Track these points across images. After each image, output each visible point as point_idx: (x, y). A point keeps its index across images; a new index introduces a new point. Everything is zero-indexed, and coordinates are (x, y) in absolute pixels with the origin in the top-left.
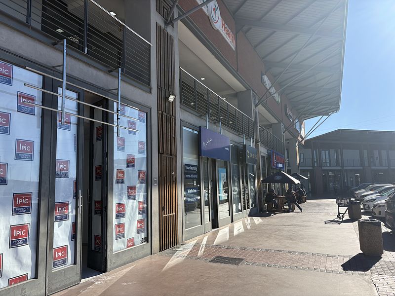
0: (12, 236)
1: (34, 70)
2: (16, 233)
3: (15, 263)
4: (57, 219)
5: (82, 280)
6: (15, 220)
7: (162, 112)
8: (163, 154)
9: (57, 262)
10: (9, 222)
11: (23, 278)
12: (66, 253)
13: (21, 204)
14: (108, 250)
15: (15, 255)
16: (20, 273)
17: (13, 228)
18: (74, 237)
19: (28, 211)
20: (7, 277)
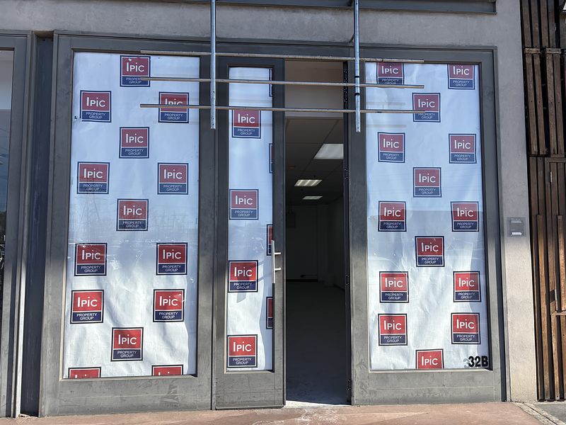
0: (156, 304)
1: (184, 53)
2: (163, 302)
3: (163, 346)
4: (233, 288)
5: (287, 402)
6: (162, 282)
7: (543, 49)
8: (548, 155)
9: (236, 359)
10: (152, 283)
11: (176, 370)
12: (254, 348)
13: (170, 259)
14: (356, 361)
15: (162, 334)
16: (169, 361)
17: (158, 294)
18: (270, 323)
19: (182, 270)
20: (150, 362)
